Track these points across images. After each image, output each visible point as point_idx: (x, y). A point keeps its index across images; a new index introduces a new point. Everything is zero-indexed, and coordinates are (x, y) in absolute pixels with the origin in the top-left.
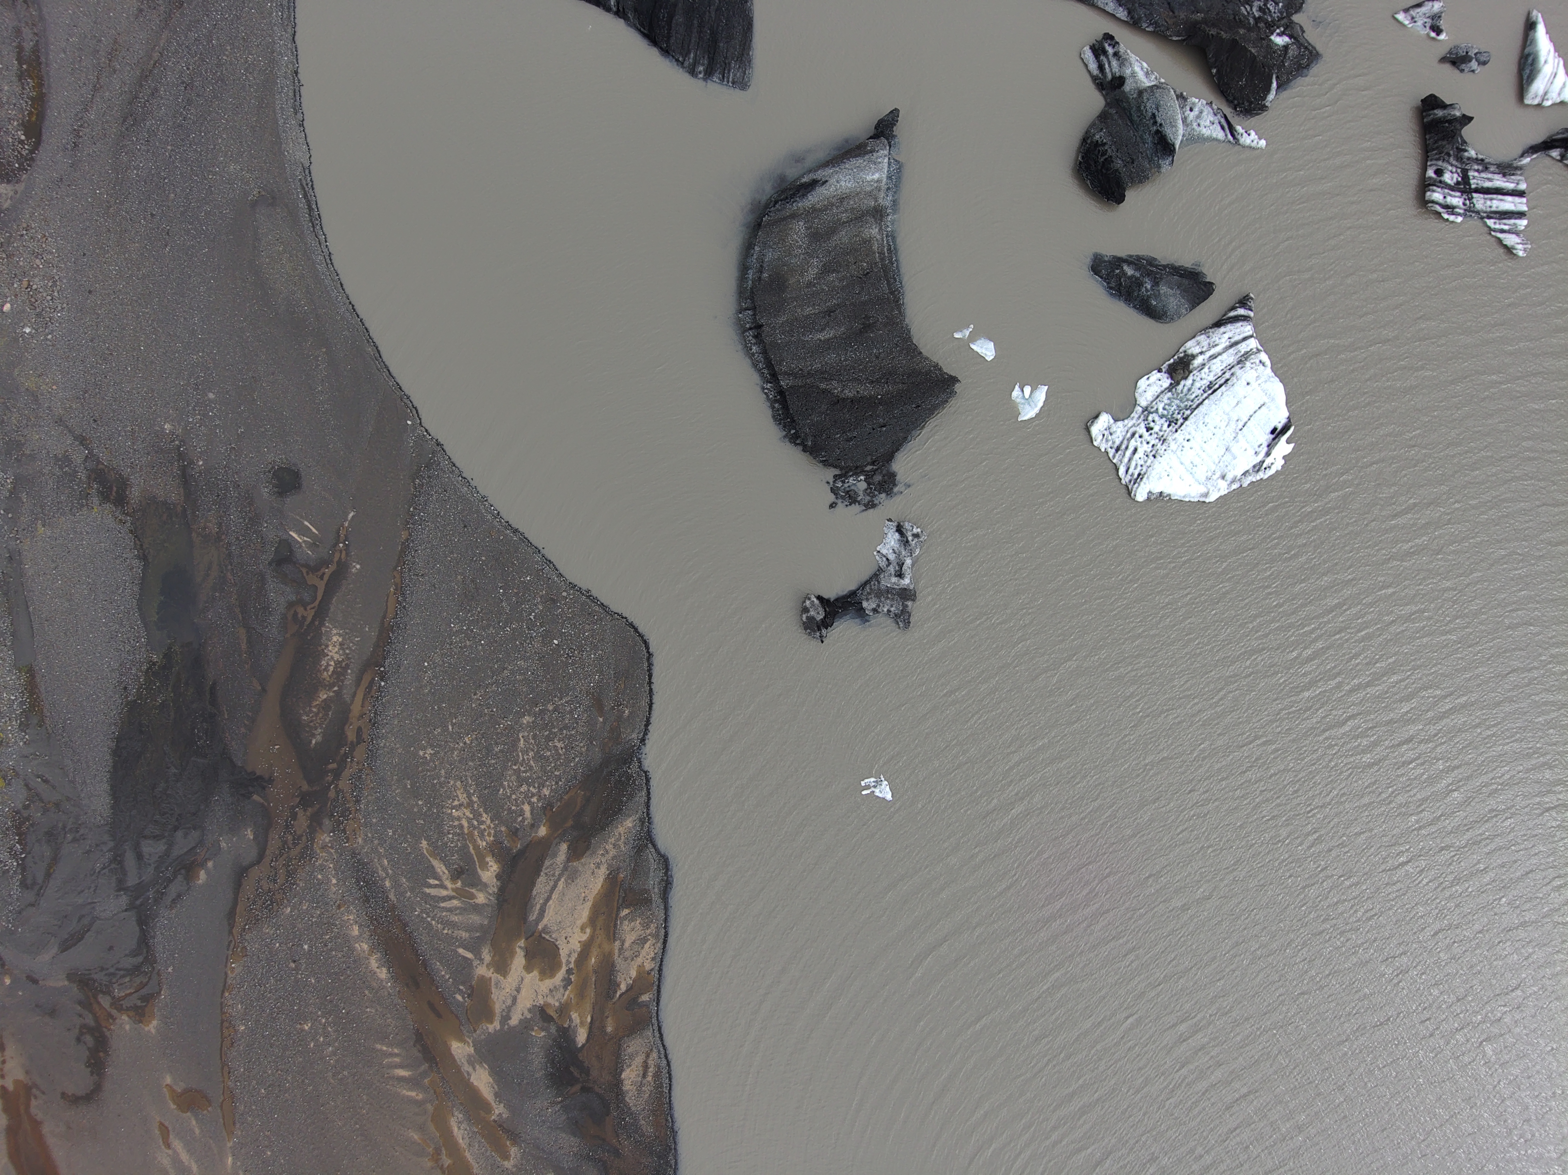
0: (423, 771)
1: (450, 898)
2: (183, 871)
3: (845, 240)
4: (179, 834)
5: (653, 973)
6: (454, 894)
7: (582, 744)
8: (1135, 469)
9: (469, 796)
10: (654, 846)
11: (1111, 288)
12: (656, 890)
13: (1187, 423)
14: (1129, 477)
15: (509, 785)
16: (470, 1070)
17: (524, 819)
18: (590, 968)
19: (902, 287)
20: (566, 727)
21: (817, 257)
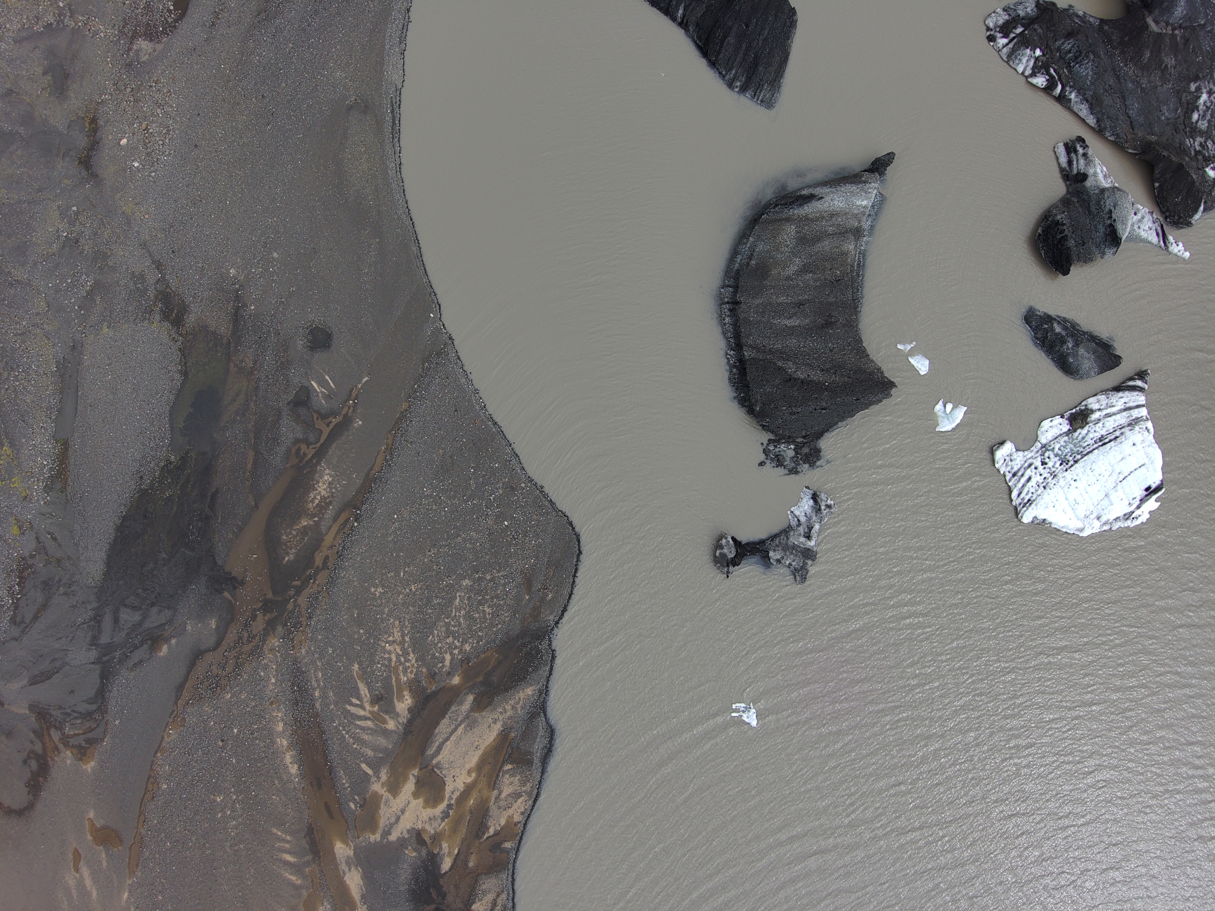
0: (370, 605)
1: (366, 718)
2: (149, 642)
3: (827, 249)
4: (155, 609)
5: (519, 825)
6: (370, 716)
7: (506, 615)
8: (1027, 494)
9: (403, 636)
10: (545, 715)
11: (1037, 338)
12: (538, 754)
13: (1076, 465)
14: (1019, 500)
15: (438, 634)
16: (346, 869)
17: (443, 666)
18: (468, 809)
19: (862, 298)
20: (497, 597)
21: (800, 258)
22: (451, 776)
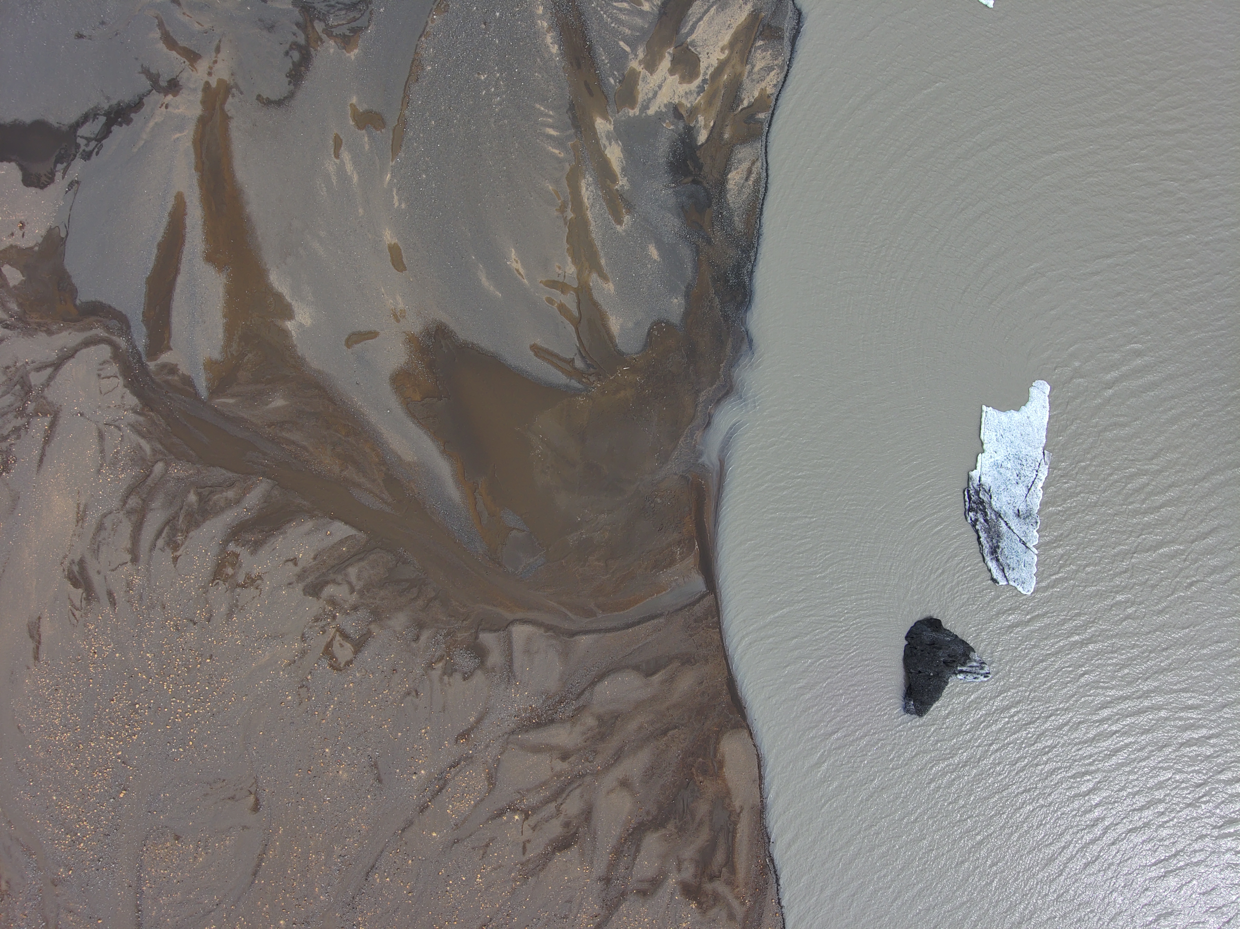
1: (622, 1)
22: (706, 53)
